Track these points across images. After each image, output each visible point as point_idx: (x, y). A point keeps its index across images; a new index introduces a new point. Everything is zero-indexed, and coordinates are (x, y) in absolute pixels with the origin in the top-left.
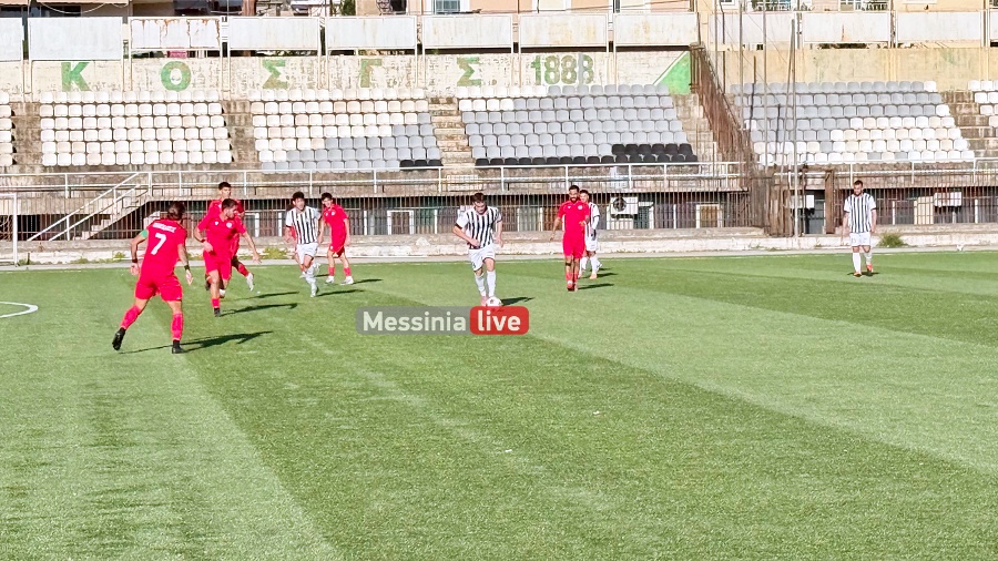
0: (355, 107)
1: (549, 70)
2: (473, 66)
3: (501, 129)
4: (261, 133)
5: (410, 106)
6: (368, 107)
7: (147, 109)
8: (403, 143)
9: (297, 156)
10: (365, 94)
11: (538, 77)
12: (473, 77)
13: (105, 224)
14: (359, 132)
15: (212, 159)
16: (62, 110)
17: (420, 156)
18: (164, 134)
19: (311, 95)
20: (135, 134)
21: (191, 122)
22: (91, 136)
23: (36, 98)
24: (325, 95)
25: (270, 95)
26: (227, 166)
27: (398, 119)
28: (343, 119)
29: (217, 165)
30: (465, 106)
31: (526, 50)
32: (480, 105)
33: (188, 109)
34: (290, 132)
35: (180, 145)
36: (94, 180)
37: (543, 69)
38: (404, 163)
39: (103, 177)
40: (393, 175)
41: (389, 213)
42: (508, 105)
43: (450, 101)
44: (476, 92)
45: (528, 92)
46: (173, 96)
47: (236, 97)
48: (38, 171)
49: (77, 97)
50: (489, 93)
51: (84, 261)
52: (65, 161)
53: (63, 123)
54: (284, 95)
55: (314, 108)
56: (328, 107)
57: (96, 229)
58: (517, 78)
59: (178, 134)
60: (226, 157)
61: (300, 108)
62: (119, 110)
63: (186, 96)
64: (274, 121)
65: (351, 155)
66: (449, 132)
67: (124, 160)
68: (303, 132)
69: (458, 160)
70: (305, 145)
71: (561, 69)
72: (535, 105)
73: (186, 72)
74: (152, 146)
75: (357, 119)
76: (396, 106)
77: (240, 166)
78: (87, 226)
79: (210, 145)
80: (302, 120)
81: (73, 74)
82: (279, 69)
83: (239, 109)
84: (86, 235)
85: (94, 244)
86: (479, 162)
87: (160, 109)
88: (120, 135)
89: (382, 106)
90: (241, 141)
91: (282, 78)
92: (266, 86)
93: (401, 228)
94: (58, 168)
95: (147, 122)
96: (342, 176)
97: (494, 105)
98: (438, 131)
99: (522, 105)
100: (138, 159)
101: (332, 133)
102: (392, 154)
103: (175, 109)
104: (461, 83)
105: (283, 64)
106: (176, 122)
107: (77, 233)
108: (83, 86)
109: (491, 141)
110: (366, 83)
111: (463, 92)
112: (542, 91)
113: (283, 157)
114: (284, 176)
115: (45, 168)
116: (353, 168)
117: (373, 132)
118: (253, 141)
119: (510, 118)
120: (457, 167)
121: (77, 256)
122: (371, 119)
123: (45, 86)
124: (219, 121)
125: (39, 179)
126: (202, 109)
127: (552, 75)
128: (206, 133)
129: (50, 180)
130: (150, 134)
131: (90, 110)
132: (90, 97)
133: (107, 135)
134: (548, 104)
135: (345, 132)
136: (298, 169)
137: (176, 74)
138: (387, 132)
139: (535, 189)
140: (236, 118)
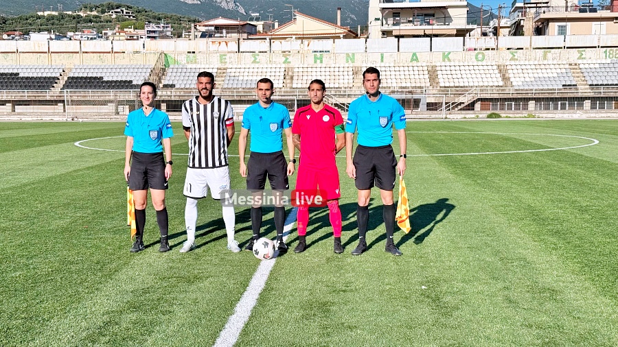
0: (543, 67)
1: (610, 54)
2: (583, 53)
3: (596, 74)
4: (511, 75)
5: (562, 66)
6: (547, 67)
7: (471, 68)
8: (562, 79)
9: (525, 83)
10: (545, 62)
11: (606, 56)
12: (582, 57)
13: (463, 106)
14: (546, 75)
15: (496, 84)
16: (443, 68)
17: (568, 83)
18: (479, 76)
19: (527, 63)
20: (469, 76)
21: (487, 72)
22: (454, 76)
23: (434, 64)
24: (531, 63)
25: (513, 63)
26: (501, 86)
27: (559, 71)
28: (539, 71)
29: (498, 86)
30: (581, 66)
31: (602, 47)
32: (587, 66)
33: (485, 68)
34: (521, 75)
35: (485, 80)
36: (457, 91)
37: (608, 54)
38: (563, 86)
39: (461, 90)
40: (560, 89)
41: (559, 103)
42: (597, 66)
43: (576, 65)
44: (585, 61)
45: (604, 61)
46: (480, 63)
47: (500, 64)
48: (438, 88)
49: (448, 64)
50: (590, 62)
51: (465, 118)
52: (447, 85)
53: (444, 72)
54: (517, 63)
55: (528, 67)
56: (533, 67)
57: (460, 107)
58: (598, 57)
59: (484, 76)
60: (501, 83)
61: (524, 67)
62: (462, 68)
63: (484, 63)
64: (515, 71)
65: (544, 83)
66: (577, 75)
67: (466, 84)
68: (526, 75)
69: (582, 85)
70: (528, 79)
71: (614, 54)
72: (607, 66)
73: (484, 55)
74: (475, 80)
75: (544, 71)
76: (557, 66)
77: (506, 86)
78: (457, 106)
79: (495, 79)
80: (525, 71)
81: (446, 56)
82: (515, 54)
83: (502, 68)
84: (456, 109)
85: (459, 112)
86: (590, 85)
87: (476, 68)
88: (464, 76)
89: (552, 66)
90: (505, 78)
91: (516, 57)
92: (510, 60)
93: (563, 107)
94: (445, 87)
95: (473, 72)
96: (542, 90)
97: (592, 66)
98: (573, 75)
99: (602, 66)
100: (471, 84)
101: (536, 75)
102: (559, 83)
103: (481, 68)
104: (578, 59)
105: (516, 52)
106: (482, 72)
107: (453, 108)
108: (449, 60)
109: (593, 78)
110: (545, 59)
111: (580, 61)
112: (609, 61)
113: (521, 83)
114: (522, 90)
115: (441, 87)
116: (546, 87)
117: (550, 75)
118: (509, 78)
119: (599, 70)
120: (583, 87)
121: (463, 116)
122: (549, 71)
123: (437, 60)
124: (497, 71)
125: (439, 91)
126: (490, 67)
127: (611, 56)
128: (493, 76)
129: (443, 91)
130: (474, 76)
131: (453, 68)
132: (452, 64)
133: (459, 76)
134: (611, 65)
135: (541, 75)
136: (526, 88)
137: (480, 56)
138: (555, 75)
139: (612, 95)
140: (502, 71)
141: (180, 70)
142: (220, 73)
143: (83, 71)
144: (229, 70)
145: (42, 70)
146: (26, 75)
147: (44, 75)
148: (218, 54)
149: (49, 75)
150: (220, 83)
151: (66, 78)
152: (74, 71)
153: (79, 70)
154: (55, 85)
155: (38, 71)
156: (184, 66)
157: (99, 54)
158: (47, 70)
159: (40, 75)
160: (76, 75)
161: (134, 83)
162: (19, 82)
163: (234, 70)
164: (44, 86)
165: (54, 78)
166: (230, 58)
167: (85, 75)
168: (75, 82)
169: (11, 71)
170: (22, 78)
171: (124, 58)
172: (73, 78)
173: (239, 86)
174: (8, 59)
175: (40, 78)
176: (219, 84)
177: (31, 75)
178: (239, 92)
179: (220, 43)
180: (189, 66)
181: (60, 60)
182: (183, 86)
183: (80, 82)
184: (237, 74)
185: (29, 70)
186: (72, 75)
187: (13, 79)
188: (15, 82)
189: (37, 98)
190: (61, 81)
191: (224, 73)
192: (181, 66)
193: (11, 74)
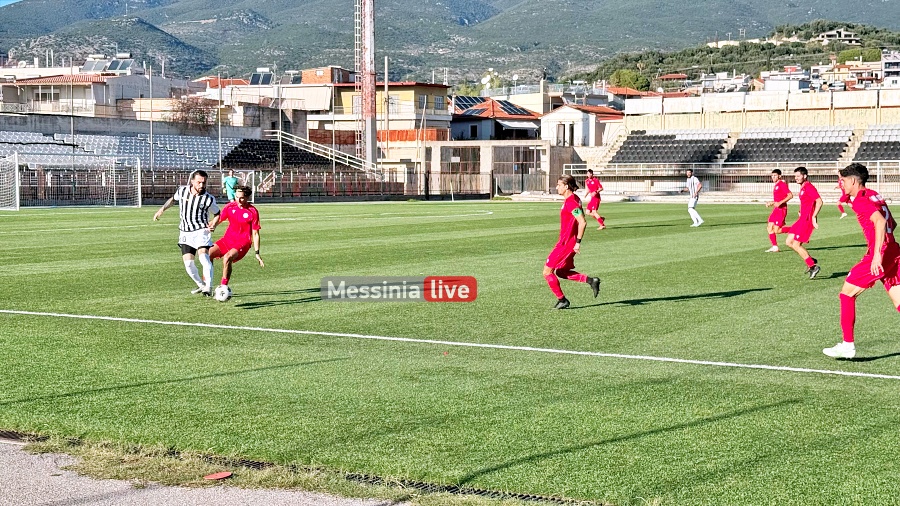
143: (882, 133)
145: (823, 134)
146: (801, 141)
147: (826, 141)
149: (833, 141)
151: (858, 145)
152: (869, 133)
153: (875, 133)
154: (843, 154)
155: (816, 134)
158: (829, 134)
159: (819, 141)
160: (872, 140)
162: (793, 151)
164: (827, 156)
165: (841, 144)
167: (886, 140)
168: (872, 150)
169: (779, 136)
170: (796, 145)
172: (868, 144)
174: (772, 120)
175: (821, 145)
177: (807, 141)
181: (847, 119)
183: (879, 150)
185: (804, 134)
186: (866, 140)
187: (783, 146)
188: (786, 151)
189: (820, 173)
190: (851, 149)
193: (780, 140)
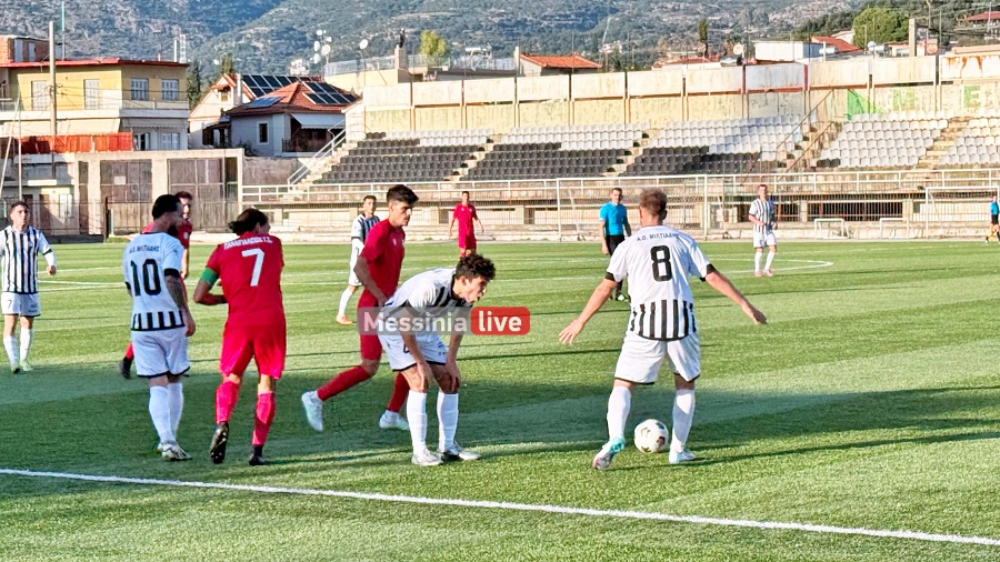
141: (869, 126)
142: (952, 131)
143: (679, 134)
144: (973, 123)
145: (605, 137)
146: (573, 147)
148: (962, 87)
149: (606, 146)
150: (938, 153)
151: (641, 152)
152: (663, 135)
153: (670, 134)
154: (615, 166)
156: (881, 114)
157: (717, 97)
159: (596, 147)
160: (661, 145)
161: (765, 157)
162: (554, 162)
163: (984, 122)
164: (592, 170)
165: (618, 152)
166: (988, 94)
168: (653, 160)
169: (544, 140)
170: (562, 154)
171: (767, 104)
172: (652, 151)
173: (976, 159)
174: (553, 115)
175: (594, 153)
176: (936, 157)
177: (581, 147)
178: (967, 174)
179: (965, 60)
180: (893, 116)
181: (647, 112)
182: (856, 163)
183: (661, 159)
184: (987, 132)
185: (582, 137)
186: (653, 145)
187: (547, 155)
188: (546, 163)
190: (630, 158)
191: (959, 130)
192: (875, 117)
193: (547, 146)
